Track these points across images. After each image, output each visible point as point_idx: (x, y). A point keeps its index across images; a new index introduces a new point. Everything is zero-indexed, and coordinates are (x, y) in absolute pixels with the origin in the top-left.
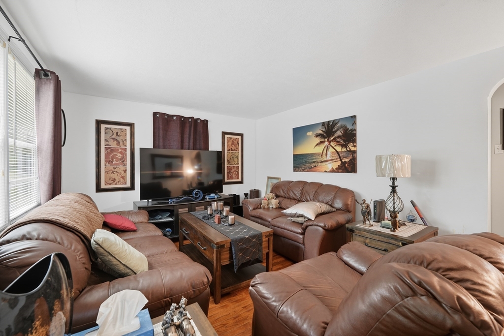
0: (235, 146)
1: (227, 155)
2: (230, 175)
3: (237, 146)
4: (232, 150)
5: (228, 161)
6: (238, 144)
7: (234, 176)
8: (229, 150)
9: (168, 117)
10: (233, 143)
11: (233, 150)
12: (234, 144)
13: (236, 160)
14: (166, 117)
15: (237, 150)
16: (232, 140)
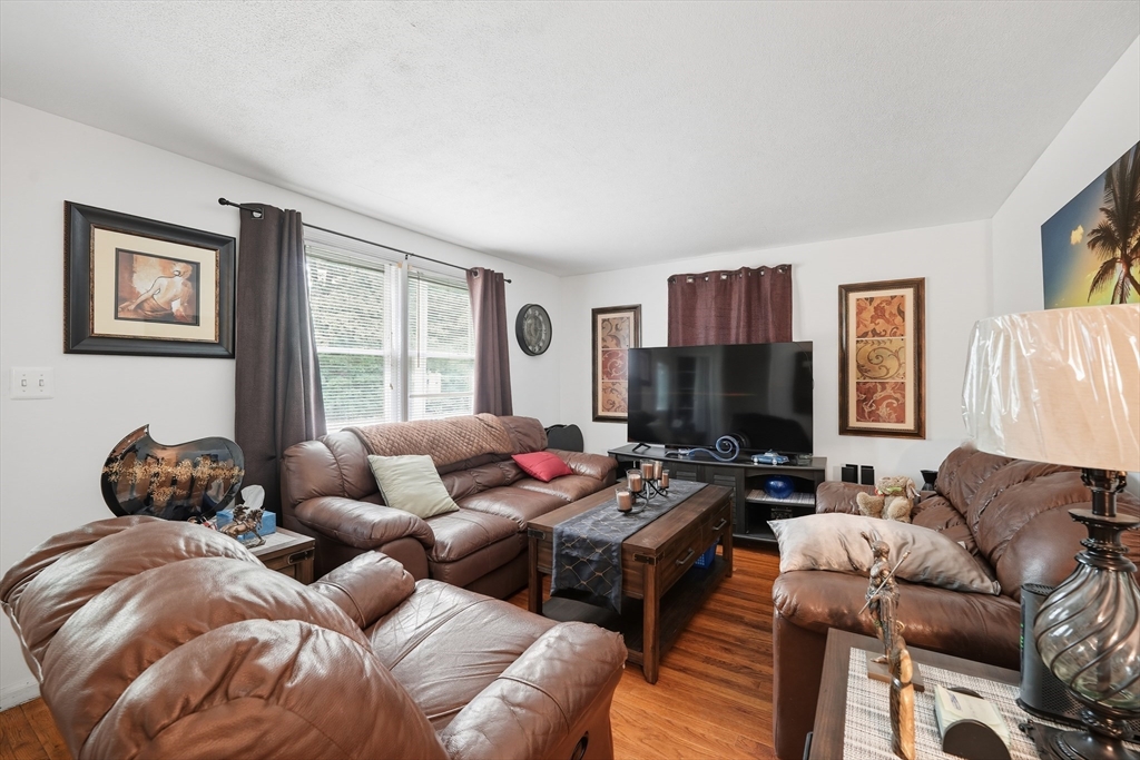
0: (888, 321)
1: (858, 350)
2: (867, 410)
3: (899, 318)
4: (875, 333)
5: (859, 367)
6: (901, 313)
7: (883, 410)
8: (865, 335)
9: (694, 279)
10: (879, 312)
11: (879, 335)
12: (883, 316)
13: (892, 364)
14: (690, 281)
15: (897, 331)
16: (875, 304)
